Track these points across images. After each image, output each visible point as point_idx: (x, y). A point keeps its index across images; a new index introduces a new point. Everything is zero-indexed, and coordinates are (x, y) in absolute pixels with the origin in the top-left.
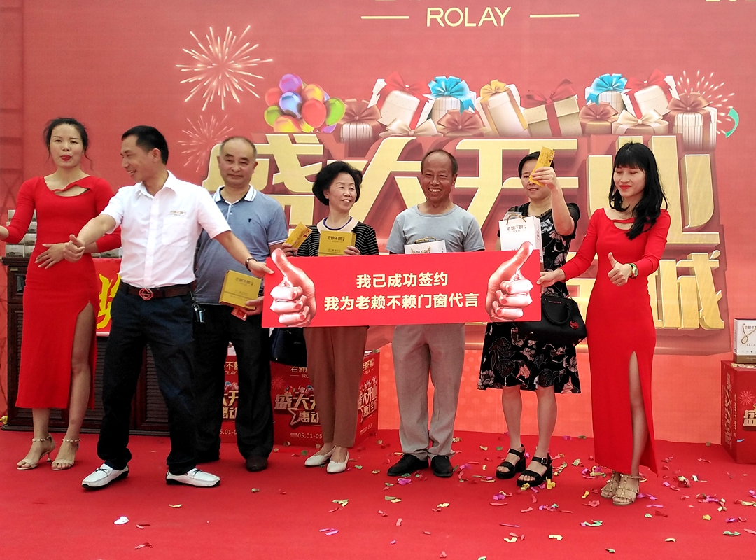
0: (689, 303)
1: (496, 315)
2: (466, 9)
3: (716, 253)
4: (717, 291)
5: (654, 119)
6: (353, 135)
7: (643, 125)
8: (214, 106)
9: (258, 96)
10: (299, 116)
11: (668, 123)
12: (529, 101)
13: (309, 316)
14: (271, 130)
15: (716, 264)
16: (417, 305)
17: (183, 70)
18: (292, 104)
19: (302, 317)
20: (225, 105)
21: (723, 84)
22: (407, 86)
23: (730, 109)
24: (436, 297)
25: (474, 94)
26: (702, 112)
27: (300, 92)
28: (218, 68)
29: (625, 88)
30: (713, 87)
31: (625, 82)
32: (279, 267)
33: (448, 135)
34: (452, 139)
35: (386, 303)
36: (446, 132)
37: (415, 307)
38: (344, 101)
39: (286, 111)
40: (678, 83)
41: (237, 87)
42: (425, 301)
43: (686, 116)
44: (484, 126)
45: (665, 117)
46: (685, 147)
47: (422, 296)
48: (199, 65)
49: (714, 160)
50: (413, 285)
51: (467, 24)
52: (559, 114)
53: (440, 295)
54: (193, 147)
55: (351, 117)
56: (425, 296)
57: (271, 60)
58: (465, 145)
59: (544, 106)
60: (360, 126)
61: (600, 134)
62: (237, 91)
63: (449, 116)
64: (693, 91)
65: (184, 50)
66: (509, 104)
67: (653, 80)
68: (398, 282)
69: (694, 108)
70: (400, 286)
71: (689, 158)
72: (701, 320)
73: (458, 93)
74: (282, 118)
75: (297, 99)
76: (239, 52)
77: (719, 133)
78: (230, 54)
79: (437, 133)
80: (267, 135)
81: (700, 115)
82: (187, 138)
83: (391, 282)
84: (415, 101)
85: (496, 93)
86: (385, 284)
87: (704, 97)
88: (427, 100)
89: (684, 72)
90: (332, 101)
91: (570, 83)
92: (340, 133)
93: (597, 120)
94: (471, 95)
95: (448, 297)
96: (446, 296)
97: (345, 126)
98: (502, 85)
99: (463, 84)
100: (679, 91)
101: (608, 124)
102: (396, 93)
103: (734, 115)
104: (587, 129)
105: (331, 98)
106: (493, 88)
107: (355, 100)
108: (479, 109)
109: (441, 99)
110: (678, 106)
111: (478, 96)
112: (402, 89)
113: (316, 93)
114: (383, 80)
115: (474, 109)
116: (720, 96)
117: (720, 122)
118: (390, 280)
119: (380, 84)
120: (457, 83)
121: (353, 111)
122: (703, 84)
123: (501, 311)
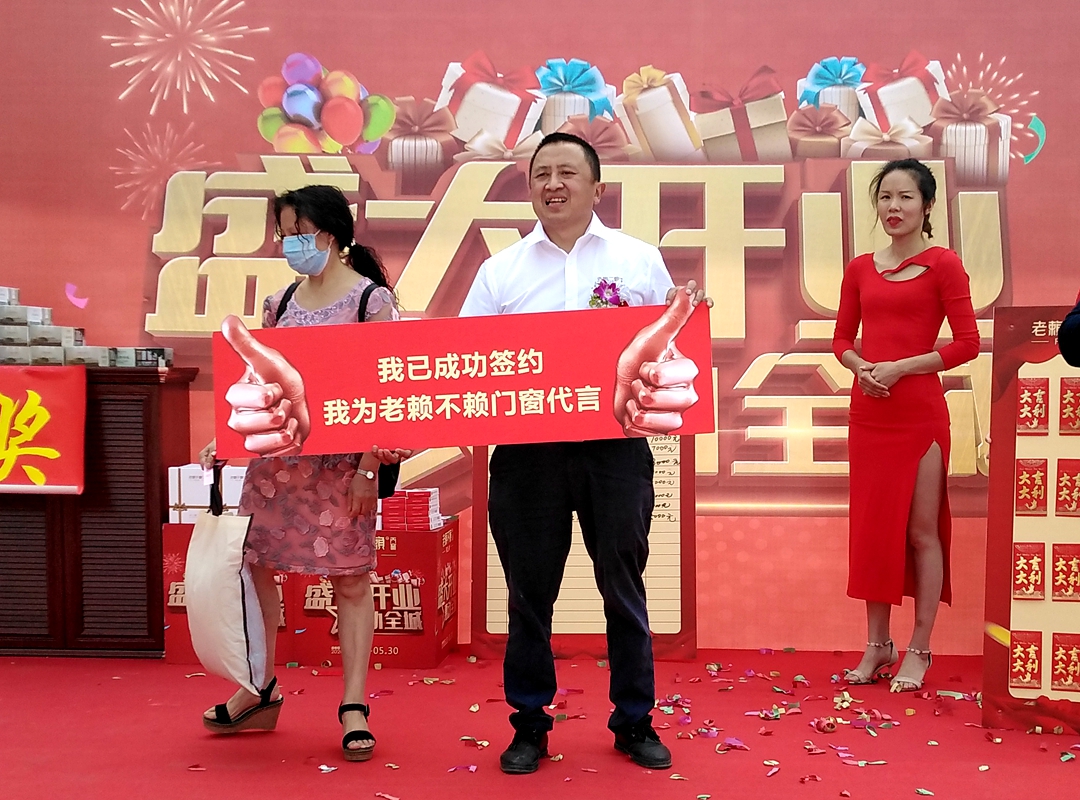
1: (634, 425)
5: (910, 134)
6: (409, 158)
7: (891, 142)
8: (171, 107)
9: (246, 91)
10: (317, 125)
11: (931, 139)
12: (704, 101)
13: (299, 436)
14: (269, 149)
16: (490, 411)
17: (113, 45)
18: (305, 104)
19: (287, 437)
20: (188, 106)
21: (1021, 75)
22: (499, 75)
23: (1031, 117)
24: (523, 396)
25: (612, 89)
26: (987, 123)
27: (318, 85)
28: (176, 41)
29: (863, 81)
30: (1006, 81)
31: (863, 71)
35: (434, 409)
37: (486, 414)
38: (393, 99)
39: (296, 116)
40: (949, 73)
41: (210, 74)
42: (504, 403)
43: (961, 128)
44: (629, 143)
45: (927, 130)
46: (960, 179)
47: (498, 393)
48: (142, 37)
49: (1006, 201)
50: (480, 375)
52: (755, 122)
53: (531, 391)
54: (135, 177)
55: (405, 127)
56: (504, 394)
57: (267, 29)
59: (728, 109)
60: (421, 143)
61: (822, 157)
62: (210, 82)
63: (570, 126)
64: (973, 88)
65: (115, 9)
66: (671, 105)
67: (907, 69)
68: (453, 368)
69: (974, 115)
70: (456, 376)
71: (965, 197)
73: (586, 87)
74: (289, 128)
75: (312, 97)
76: (211, 13)
77: (1013, 156)
78: (196, 18)
80: (262, 157)
81: (983, 127)
82: (124, 162)
83: (441, 370)
84: (513, 101)
85: (650, 87)
86: (430, 373)
87: (991, 97)
88: (534, 98)
89: (959, 56)
90: (372, 99)
91: (773, 71)
92: (387, 154)
93: (816, 134)
94: (607, 91)
95: (546, 395)
96: (542, 392)
97: (395, 142)
98: (658, 74)
99: (594, 71)
100: (950, 87)
101: (833, 140)
102: (482, 87)
103: (1038, 128)
104: (800, 149)
105: (370, 95)
106: (645, 79)
107: (412, 98)
108: (621, 113)
109: (558, 97)
110: (947, 111)
111: (619, 92)
112: (492, 80)
113: (346, 86)
114: (459, 64)
115: (613, 114)
116: (1016, 96)
117: (1015, 138)
118: (438, 366)
119: (455, 70)
120: (584, 71)
121: (408, 117)
122: (988, 75)
123: (642, 418)
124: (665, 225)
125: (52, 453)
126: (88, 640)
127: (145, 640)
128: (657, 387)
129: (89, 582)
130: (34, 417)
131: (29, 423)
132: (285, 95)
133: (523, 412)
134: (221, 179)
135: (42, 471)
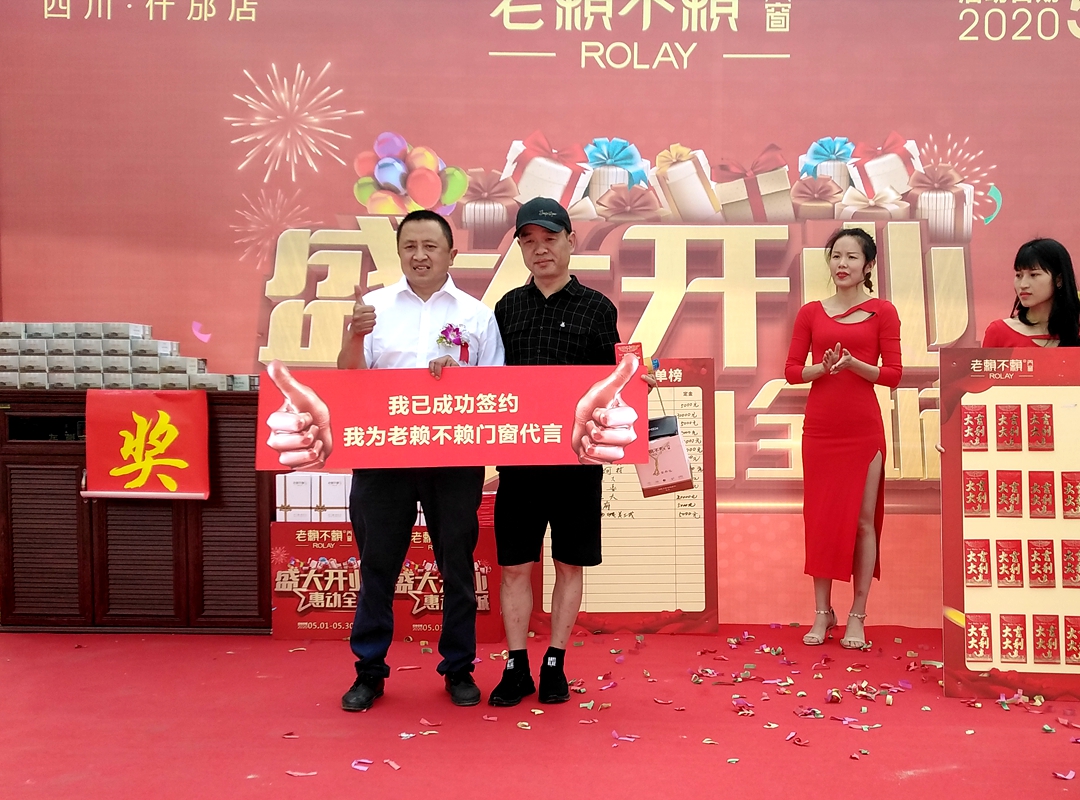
1: (587, 455)
2: (636, 44)
5: (892, 203)
6: (479, 218)
7: (876, 207)
8: (281, 176)
9: (344, 163)
10: (403, 192)
11: (908, 204)
12: (722, 173)
13: (323, 454)
14: (363, 211)
16: (475, 440)
17: (234, 125)
18: (393, 174)
19: (313, 455)
20: (296, 176)
21: (981, 152)
22: (554, 151)
23: (990, 187)
24: (502, 429)
25: (647, 163)
26: (954, 191)
27: (404, 159)
28: (286, 122)
29: (853, 157)
30: (969, 157)
31: (852, 148)
32: (278, 385)
33: (613, 219)
34: (617, 225)
35: (431, 437)
36: (609, 214)
37: (472, 442)
38: (466, 170)
39: (385, 184)
40: (923, 150)
41: (314, 149)
42: (486, 434)
43: (933, 195)
44: (661, 207)
45: (905, 197)
46: (932, 238)
47: (482, 426)
48: (258, 118)
49: (970, 254)
50: (469, 412)
51: (636, 66)
52: (764, 191)
53: (508, 425)
54: (253, 233)
55: (476, 194)
56: (487, 427)
57: (361, 112)
58: (636, 233)
59: (742, 180)
60: (489, 207)
61: (819, 219)
62: (314, 156)
63: (613, 193)
64: (943, 162)
65: (235, 96)
66: (696, 177)
67: (889, 146)
68: (447, 406)
69: (943, 185)
70: (450, 412)
71: (936, 251)
73: (623, 162)
74: (380, 194)
75: (399, 168)
76: (315, 100)
77: (976, 218)
78: (303, 103)
79: (597, 216)
80: (357, 217)
81: (951, 195)
82: (242, 221)
83: (438, 407)
84: (566, 172)
85: (678, 161)
86: (429, 409)
87: (957, 170)
88: (583, 170)
89: (931, 137)
90: (449, 170)
91: (778, 148)
92: (461, 215)
93: (814, 200)
94: (643, 164)
95: (520, 429)
96: (516, 427)
97: (468, 206)
98: (685, 151)
99: (632, 148)
100: (924, 161)
101: (828, 205)
102: (540, 161)
103: (995, 194)
104: (801, 213)
105: (448, 167)
106: (674, 155)
107: (482, 170)
108: (654, 183)
109: (602, 169)
110: (922, 182)
111: (653, 165)
112: (548, 156)
113: (427, 160)
114: (521, 142)
115: (648, 184)
116: (978, 169)
117: (977, 204)
118: (436, 404)
119: (518, 147)
120: (624, 147)
121: (479, 186)
122: (955, 152)
123: (593, 450)
124: (691, 274)
125: (181, 464)
126: (208, 620)
127: (256, 620)
128: (606, 427)
129: (209, 572)
130: (165, 433)
131: (161, 438)
132: (377, 167)
133: (501, 442)
134: (323, 236)
135: (174, 479)
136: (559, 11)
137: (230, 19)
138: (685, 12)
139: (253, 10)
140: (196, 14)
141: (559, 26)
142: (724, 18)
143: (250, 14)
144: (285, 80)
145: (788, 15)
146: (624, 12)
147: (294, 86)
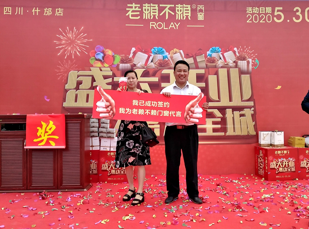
0: (244, 126)
2: (164, 23)
3: (253, 109)
4: (253, 122)
5: (231, 62)
6: (123, 68)
7: (227, 65)
9: (87, 53)
10: (103, 61)
11: (235, 64)
12: (187, 56)
14: (92, 66)
15: (253, 112)
16: (157, 114)
17: (57, 43)
18: (100, 56)
19: (110, 115)
21: (253, 51)
23: (256, 59)
24: (164, 112)
26: (247, 60)
27: (103, 52)
29: (221, 52)
30: (250, 52)
31: (220, 50)
33: (159, 68)
35: (144, 112)
38: (120, 55)
39: (98, 59)
40: (239, 50)
41: (79, 50)
42: (160, 113)
43: (241, 61)
44: (171, 65)
45: (234, 62)
46: (242, 72)
47: (159, 111)
48: (63, 41)
49: (251, 77)
50: (155, 106)
51: (164, 28)
52: (198, 61)
53: (166, 111)
55: (123, 61)
57: (92, 40)
58: (165, 71)
59: (192, 58)
60: (126, 65)
61: (212, 68)
63: (159, 61)
64: (244, 53)
65: (57, 35)
66: (180, 57)
67: (230, 49)
68: (149, 104)
69: (244, 59)
70: (150, 106)
71: (242, 76)
72: (248, 132)
73: (162, 53)
75: (102, 55)
76: (79, 37)
77: (252, 67)
78: (76, 37)
80: (91, 68)
81: (246, 61)
84: (146, 56)
85: (176, 53)
86: (144, 104)
87: (247, 55)
88: (151, 55)
89: (240, 47)
90: (115, 55)
91: (201, 50)
92: (119, 67)
93: (211, 63)
94: (167, 54)
95: (170, 112)
98: (177, 50)
99: (164, 50)
100: (239, 53)
101: (215, 64)
102: (140, 53)
103: (257, 61)
104: (208, 66)
106: (175, 51)
107: (124, 55)
108: (170, 58)
109: (156, 55)
110: (238, 58)
111: (169, 54)
112: (142, 51)
115: (168, 59)
116: (252, 55)
117: (253, 64)
118: (146, 103)
119: (134, 49)
120: (162, 49)
121: (123, 59)
122: (247, 51)
123: (190, 119)
128: (194, 113)
132: (96, 54)
133: (164, 115)
134: (81, 73)
136: (144, 14)
137: (56, 15)
138: (177, 15)
139: (62, 13)
140: (46, 13)
141: (144, 18)
142: (187, 16)
143: (61, 14)
144: (71, 31)
145: (203, 16)
146: (161, 15)
147: (73, 33)
